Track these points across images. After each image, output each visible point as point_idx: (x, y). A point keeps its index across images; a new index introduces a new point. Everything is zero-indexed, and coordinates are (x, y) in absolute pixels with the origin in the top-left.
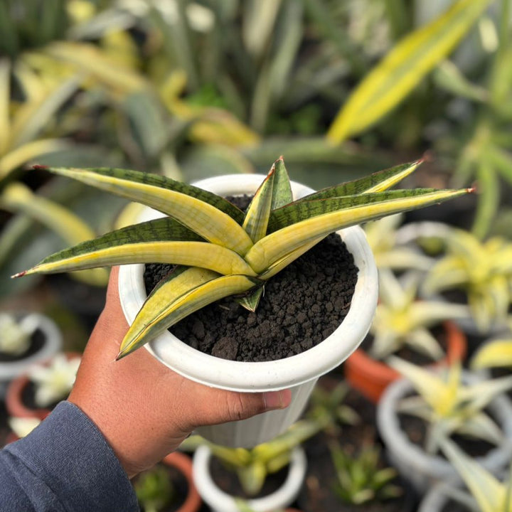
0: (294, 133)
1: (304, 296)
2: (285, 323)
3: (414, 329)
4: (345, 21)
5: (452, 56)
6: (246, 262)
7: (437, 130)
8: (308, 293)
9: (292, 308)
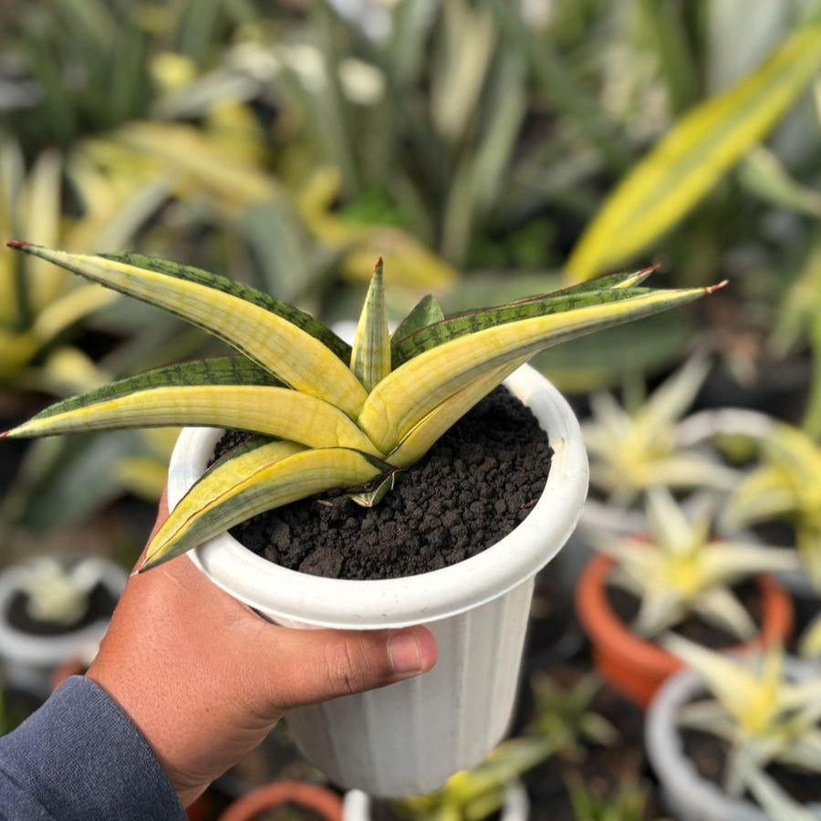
0: (512, 266)
1: (459, 490)
2: (422, 527)
3: (707, 587)
4: (594, 84)
5: (770, 140)
6: (360, 427)
7: (745, 259)
8: (464, 485)
9: (435, 505)
